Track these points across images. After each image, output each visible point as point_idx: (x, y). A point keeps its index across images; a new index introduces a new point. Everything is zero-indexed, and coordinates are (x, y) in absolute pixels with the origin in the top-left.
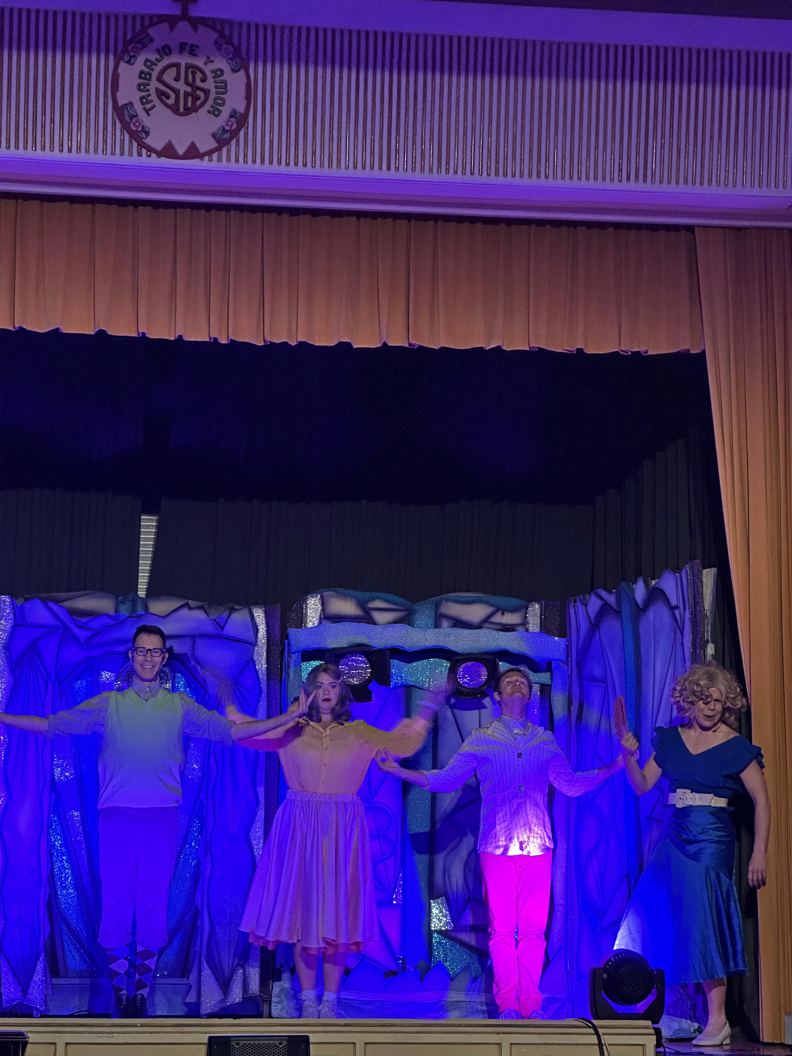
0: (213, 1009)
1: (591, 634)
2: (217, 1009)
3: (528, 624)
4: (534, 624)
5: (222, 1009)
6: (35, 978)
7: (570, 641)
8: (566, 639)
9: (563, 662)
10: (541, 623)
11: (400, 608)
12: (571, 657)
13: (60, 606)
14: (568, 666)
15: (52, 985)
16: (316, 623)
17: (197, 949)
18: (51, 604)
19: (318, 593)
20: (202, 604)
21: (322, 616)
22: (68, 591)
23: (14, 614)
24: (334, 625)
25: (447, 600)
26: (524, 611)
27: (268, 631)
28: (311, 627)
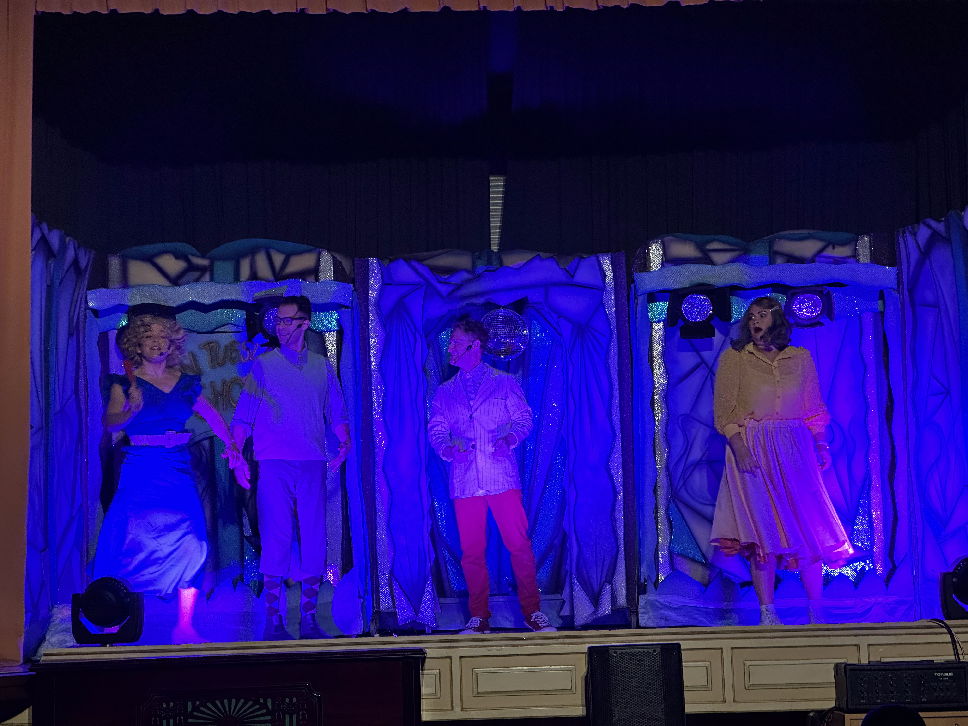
0: (586, 621)
1: (921, 262)
2: (589, 621)
3: (859, 255)
4: (864, 256)
5: (594, 621)
6: (425, 599)
7: (900, 269)
8: (896, 268)
9: (894, 289)
10: (871, 254)
11: (735, 248)
12: (903, 285)
13: (422, 264)
14: (899, 293)
15: (440, 604)
16: (659, 266)
17: (567, 568)
18: (414, 263)
19: (658, 239)
20: (552, 255)
21: (664, 260)
22: (427, 251)
23: (382, 274)
24: (676, 267)
25: (781, 238)
26: (854, 244)
27: (614, 277)
28: (655, 271)
